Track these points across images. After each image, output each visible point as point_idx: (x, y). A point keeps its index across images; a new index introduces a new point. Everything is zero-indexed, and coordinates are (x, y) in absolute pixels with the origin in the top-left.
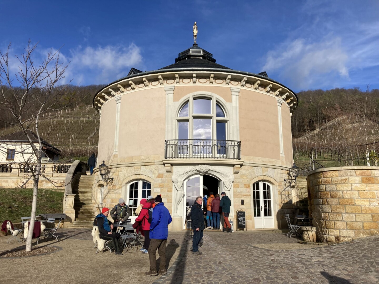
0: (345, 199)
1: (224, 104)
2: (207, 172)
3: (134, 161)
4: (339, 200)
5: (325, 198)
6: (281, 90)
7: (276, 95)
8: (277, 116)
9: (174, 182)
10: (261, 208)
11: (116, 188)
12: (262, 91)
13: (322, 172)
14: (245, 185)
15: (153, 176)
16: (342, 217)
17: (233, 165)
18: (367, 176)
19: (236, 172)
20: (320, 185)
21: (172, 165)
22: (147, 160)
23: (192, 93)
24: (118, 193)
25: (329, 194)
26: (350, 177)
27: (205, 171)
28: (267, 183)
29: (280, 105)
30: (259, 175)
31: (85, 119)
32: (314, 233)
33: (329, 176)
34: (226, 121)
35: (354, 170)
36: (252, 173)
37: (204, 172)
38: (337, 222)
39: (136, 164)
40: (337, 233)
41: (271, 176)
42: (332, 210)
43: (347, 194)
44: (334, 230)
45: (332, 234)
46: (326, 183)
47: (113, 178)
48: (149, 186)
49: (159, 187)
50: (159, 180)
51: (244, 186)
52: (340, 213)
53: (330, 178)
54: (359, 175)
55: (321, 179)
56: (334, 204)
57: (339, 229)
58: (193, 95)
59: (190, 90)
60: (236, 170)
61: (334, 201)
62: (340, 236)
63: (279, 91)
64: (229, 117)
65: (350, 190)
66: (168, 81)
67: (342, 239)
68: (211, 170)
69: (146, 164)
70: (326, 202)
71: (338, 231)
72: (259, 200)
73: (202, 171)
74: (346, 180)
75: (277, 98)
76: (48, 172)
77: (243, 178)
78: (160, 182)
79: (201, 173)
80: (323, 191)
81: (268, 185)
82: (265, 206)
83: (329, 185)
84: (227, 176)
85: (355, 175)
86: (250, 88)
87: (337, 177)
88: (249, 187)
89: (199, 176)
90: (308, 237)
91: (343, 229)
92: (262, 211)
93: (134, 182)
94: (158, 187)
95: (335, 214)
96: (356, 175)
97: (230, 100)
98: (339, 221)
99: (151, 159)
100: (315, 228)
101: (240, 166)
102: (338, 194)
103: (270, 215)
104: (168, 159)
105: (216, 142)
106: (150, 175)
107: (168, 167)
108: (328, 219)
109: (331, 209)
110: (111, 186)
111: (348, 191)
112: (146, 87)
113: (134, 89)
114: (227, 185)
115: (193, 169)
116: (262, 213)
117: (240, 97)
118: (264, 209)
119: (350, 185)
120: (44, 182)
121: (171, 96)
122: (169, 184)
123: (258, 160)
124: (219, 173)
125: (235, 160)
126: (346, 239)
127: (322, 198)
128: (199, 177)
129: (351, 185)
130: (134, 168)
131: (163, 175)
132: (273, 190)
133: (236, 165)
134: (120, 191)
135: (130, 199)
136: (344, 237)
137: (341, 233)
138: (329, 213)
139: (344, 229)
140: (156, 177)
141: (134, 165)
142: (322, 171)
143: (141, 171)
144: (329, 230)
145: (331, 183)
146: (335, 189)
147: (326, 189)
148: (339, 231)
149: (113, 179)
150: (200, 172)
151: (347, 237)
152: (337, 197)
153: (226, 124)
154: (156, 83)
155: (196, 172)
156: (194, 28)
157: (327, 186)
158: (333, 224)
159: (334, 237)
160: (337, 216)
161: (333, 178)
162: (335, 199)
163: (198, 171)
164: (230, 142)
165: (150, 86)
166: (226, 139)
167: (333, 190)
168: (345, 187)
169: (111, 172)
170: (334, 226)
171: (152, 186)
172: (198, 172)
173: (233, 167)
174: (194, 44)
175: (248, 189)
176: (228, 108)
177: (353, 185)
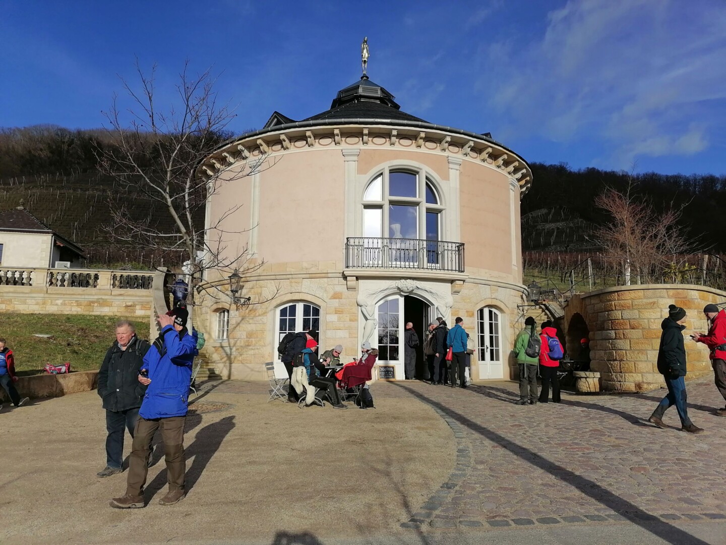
0: (652, 331)
1: (438, 183)
2: (411, 292)
3: (290, 270)
4: (643, 332)
5: (622, 329)
6: (518, 165)
7: (508, 172)
8: (509, 205)
9: (361, 306)
10: (485, 348)
11: (257, 314)
12: (491, 165)
13: (617, 292)
14: (467, 311)
15: (325, 295)
16: (647, 356)
17: (452, 281)
18: (683, 298)
19: (457, 292)
20: (613, 310)
21: (358, 278)
22: (313, 270)
23: (388, 162)
24: (261, 322)
25: (628, 323)
26: (660, 300)
27: (411, 289)
28: (494, 310)
29: (513, 188)
30: (485, 297)
31: (97, 194)
32: (596, 380)
33: (628, 298)
34: (440, 211)
35: (665, 290)
36: (478, 294)
37: (409, 291)
38: (640, 363)
39: (293, 276)
40: (638, 378)
41: (501, 300)
42: (632, 346)
43: (655, 323)
44: (633, 374)
45: (631, 379)
46: (623, 308)
47: (250, 297)
48: (316, 312)
49: (336, 313)
50: (335, 303)
51: (466, 314)
52: (644, 350)
53: (630, 301)
54: (672, 296)
55: (613, 303)
56: (634, 337)
57: (641, 373)
58: (390, 165)
59: (385, 156)
60: (456, 289)
61: (635, 334)
62: (643, 382)
63: (514, 167)
64: (445, 203)
65: (659, 317)
66: (349, 140)
67: (645, 386)
68: (419, 288)
69: (312, 276)
70: (622, 335)
71: (640, 375)
72: (483, 336)
73: (405, 289)
74: (654, 303)
75: (509, 176)
76: (102, 287)
77: (465, 302)
78: (337, 305)
79: (402, 293)
80: (618, 319)
81: (495, 313)
82: (492, 345)
83: (628, 311)
84: (442, 297)
85: (666, 296)
86: (475, 160)
87: (641, 299)
88: (473, 314)
89: (397, 297)
90: (588, 386)
91: (647, 372)
92: (487, 352)
93: (288, 305)
94: (334, 312)
95: (636, 352)
96: (669, 297)
97: (446, 178)
98: (642, 361)
99: (320, 268)
100: (599, 373)
101: (462, 282)
102: (642, 323)
103: (498, 359)
104: (351, 269)
105: (425, 243)
106: (320, 293)
107: (352, 281)
108: (625, 359)
109: (630, 344)
110: (247, 311)
111: (656, 319)
112: (309, 146)
113: (288, 148)
114: (444, 312)
115: (392, 287)
116: (488, 355)
117: (461, 173)
118: (491, 349)
119: (659, 310)
120: (96, 304)
121: (353, 166)
122: (351, 309)
123: (484, 274)
124: (431, 292)
125: (454, 272)
126: (651, 387)
127: (615, 330)
128: (398, 299)
129: (661, 311)
130: (291, 282)
131: (341, 294)
132: (502, 320)
133: (457, 281)
134: (265, 319)
135: (280, 333)
136: (649, 383)
137: (644, 378)
138: (628, 350)
139: (650, 373)
140: (329, 297)
141: (290, 276)
142: (618, 290)
143: (303, 286)
144: (627, 374)
145: (632, 307)
146: (638, 317)
147: (622, 316)
148: (642, 376)
149: (249, 299)
150: (402, 291)
151: (652, 383)
152: (641, 327)
153: (439, 215)
154: (328, 141)
155: (396, 290)
156: (364, 49)
157: (624, 312)
158: (633, 366)
159: (633, 385)
160: (640, 355)
161: (634, 301)
162: (636, 330)
163: (399, 288)
164: (446, 244)
165: (317, 145)
166: (439, 240)
167: (635, 317)
168: (652, 313)
169: (244, 288)
170: (634, 369)
171: (321, 312)
172: (398, 291)
173: (451, 283)
174: (362, 76)
175: (471, 319)
176: (443, 189)
177: (664, 310)
